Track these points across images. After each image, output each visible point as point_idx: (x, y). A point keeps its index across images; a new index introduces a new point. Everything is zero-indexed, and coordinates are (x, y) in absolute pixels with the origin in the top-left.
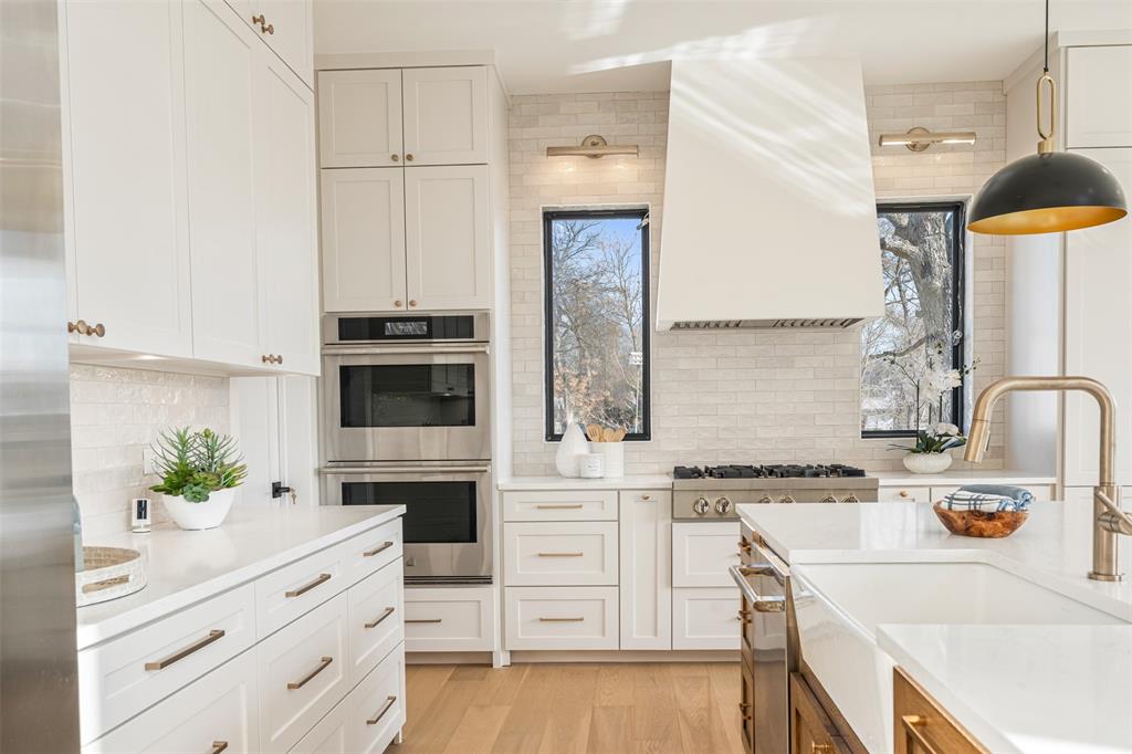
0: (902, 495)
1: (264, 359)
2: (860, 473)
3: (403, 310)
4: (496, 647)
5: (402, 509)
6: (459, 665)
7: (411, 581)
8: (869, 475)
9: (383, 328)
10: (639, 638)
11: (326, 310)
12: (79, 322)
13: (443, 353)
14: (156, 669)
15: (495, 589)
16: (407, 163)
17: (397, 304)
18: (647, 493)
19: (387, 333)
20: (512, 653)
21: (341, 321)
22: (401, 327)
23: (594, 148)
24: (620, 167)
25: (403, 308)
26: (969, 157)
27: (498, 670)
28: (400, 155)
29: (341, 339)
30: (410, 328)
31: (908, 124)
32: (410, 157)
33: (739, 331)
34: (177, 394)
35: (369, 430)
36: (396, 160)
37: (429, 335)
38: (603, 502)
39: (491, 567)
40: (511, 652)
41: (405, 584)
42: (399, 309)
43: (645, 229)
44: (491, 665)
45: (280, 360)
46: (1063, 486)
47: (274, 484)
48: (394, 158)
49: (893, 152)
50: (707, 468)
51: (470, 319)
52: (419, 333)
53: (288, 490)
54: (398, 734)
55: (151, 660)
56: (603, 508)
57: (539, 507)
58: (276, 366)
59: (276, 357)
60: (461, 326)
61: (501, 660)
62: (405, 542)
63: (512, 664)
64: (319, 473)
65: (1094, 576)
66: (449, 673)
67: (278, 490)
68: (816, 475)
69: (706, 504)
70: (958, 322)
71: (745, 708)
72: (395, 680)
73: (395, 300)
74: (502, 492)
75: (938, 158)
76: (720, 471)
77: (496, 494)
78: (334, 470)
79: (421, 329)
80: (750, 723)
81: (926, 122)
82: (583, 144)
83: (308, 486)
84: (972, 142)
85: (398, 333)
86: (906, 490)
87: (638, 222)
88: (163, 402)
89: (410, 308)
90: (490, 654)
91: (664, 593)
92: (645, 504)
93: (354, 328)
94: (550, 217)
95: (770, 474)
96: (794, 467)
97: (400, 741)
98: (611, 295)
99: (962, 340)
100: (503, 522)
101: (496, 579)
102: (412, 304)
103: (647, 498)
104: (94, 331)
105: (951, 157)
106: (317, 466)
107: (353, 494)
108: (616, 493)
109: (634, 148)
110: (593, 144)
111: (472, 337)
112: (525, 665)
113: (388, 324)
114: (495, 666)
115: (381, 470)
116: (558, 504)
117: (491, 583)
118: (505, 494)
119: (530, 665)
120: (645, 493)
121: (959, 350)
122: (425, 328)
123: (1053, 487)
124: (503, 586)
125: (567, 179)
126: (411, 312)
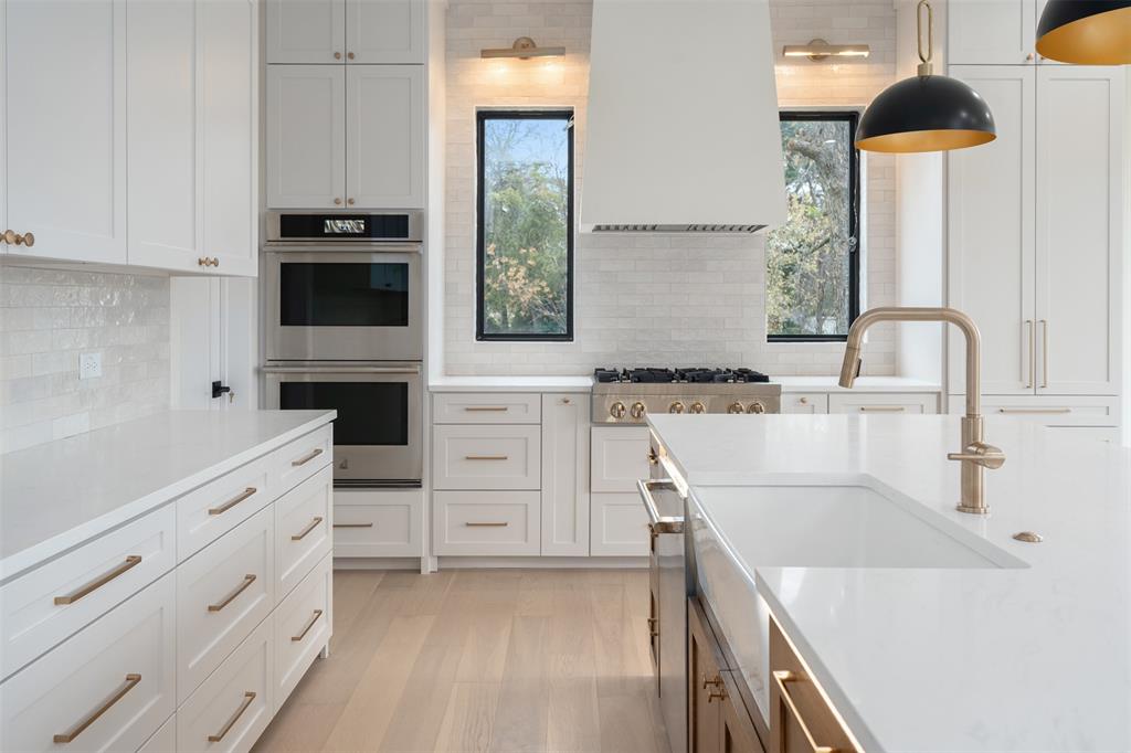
0: (803, 401)
1: (200, 263)
2: (765, 379)
3: (342, 208)
4: (424, 553)
5: (333, 414)
6: (389, 572)
7: (339, 484)
8: (773, 381)
9: (323, 225)
10: (559, 544)
11: (270, 206)
12: (8, 231)
13: (381, 252)
14: (65, 603)
15: (422, 495)
16: (349, 61)
17: (337, 202)
19: (326, 231)
21: (283, 217)
22: (340, 225)
23: (525, 49)
24: (547, 68)
25: (342, 206)
26: (863, 68)
27: (426, 576)
28: (343, 54)
29: (282, 236)
30: (349, 225)
31: (812, 34)
32: (351, 56)
33: (655, 233)
34: (116, 295)
35: (309, 329)
36: (338, 58)
37: (367, 233)
38: (527, 405)
39: (421, 470)
40: (439, 557)
41: (334, 487)
42: (339, 206)
43: (571, 131)
44: (419, 571)
45: (216, 263)
46: (947, 395)
47: (214, 384)
48: (337, 55)
49: (798, 60)
50: (625, 371)
51: (405, 219)
52: (357, 231)
53: (227, 389)
54: (324, 649)
55: (61, 594)
56: (527, 411)
57: (468, 410)
58: (212, 269)
59: (212, 260)
60: (394, 226)
61: (429, 566)
63: (440, 570)
64: (259, 372)
65: (962, 508)
66: (380, 579)
67: (218, 389)
68: (725, 380)
69: (623, 408)
70: (854, 229)
71: (653, 623)
72: (322, 592)
73: (333, 198)
74: (432, 394)
75: (836, 68)
76: (637, 374)
77: (427, 396)
78: (273, 369)
79: (359, 228)
80: (657, 638)
81: (825, 34)
82: (514, 47)
83: (247, 388)
84: (866, 54)
85: (337, 231)
86: (807, 397)
87: (564, 123)
88: (102, 303)
89: (349, 206)
90: (418, 560)
91: (583, 497)
92: (565, 408)
93: (298, 225)
94: (483, 116)
95: (683, 378)
96: (705, 370)
97: (327, 655)
98: (548, 185)
99: (858, 246)
100: (433, 424)
101: (426, 483)
102: (351, 202)
103: (566, 402)
104: (23, 240)
105: (847, 68)
106: (256, 365)
107: (294, 396)
108: (539, 395)
109: (559, 51)
110: (524, 47)
111: (407, 236)
112: (451, 570)
113: (328, 222)
114: (423, 572)
115: (319, 369)
116: (485, 406)
117: (420, 486)
118: (436, 396)
119: (457, 571)
120: (566, 397)
121: (854, 257)
122: (362, 226)
123: (939, 394)
124: (432, 491)
125: (500, 81)
126: (350, 209)
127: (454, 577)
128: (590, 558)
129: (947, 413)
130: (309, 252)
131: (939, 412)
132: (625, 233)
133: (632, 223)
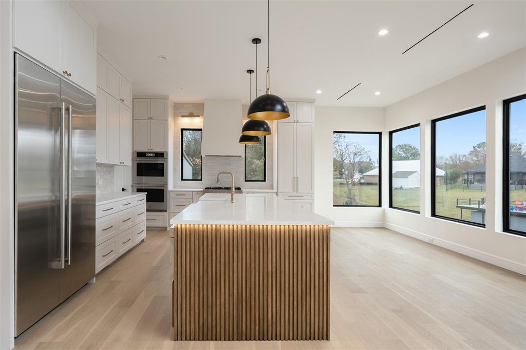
1: (120, 163)
3: (150, 151)
5: (146, 193)
7: (148, 211)
11: (134, 150)
13: (159, 161)
15: (167, 213)
19: (146, 156)
21: (137, 153)
23: (191, 115)
24: (196, 120)
27: (168, 231)
29: (137, 157)
30: (151, 155)
32: (152, 118)
33: (220, 157)
34: (105, 169)
35: (144, 177)
36: (149, 118)
38: (189, 194)
39: (167, 208)
43: (202, 133)
44: (166, 230)
47: (122, 188)
51: (163, 153)
53: (125, 190)
54: (144, 238)
57: (177, 195)
59: (123, 162)
60: (161, 155)
64: (132, 186)
67: (123, 190)
72: (144, 227)
73: (148, 149)
74: (169, 192)
78: (135, 186)
82: (189, 115)
83: (129, 189)
85: (149, 156)
87: (200, 132)
90: (166, 227)
92: (197, 195)
93: (140, 155)
94: (182, 130)
97: (145, 240)
99: (266, 160)
100: (169, 198)
101: (168, 211)
103: (198, 193)
106: (131, 184)
107: (139, 190)
108: (192, 192)
109: (199, 116)
111: (164, 157)
113: (147, 154)
115: (146, 186)
116: (181, 194)
117: (166, 211)
121: (265, 163)
122: (154, 155)
123: (276, 193)
125: (186, 122)
126: (152, 151)
130: (143, 160)
132: (213, 157)
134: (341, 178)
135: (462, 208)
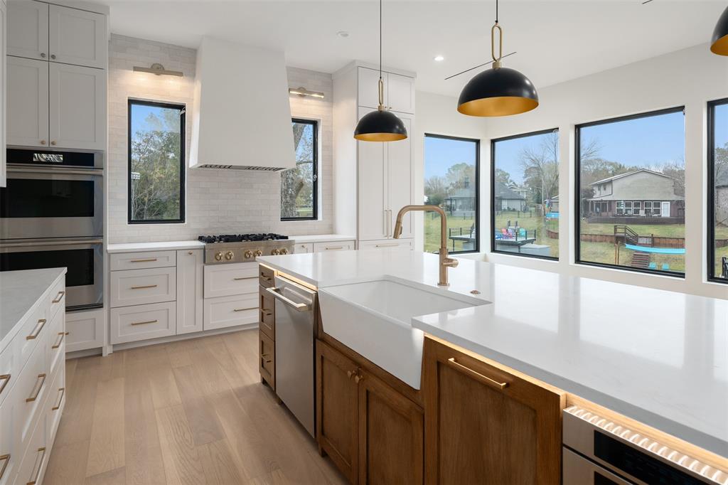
0: (303, 246)
2: (287, 238)
3: (46, 146)
4: (105, 344)
5: (65, 270)
6: (79, 358)
8: (290, 238)
9: (32, 156)
10: (186, 327)
13: (79, 174)
15: (104, 311)
16: (51, 59)
17: (42, 143)
18: (191, 251)
19: (34, 160)
20: (114, 345)
22: (45, 157)
23: (158, 70)
24: (171, 82)
26: (320, 103)
27: (106, 357)
28: (46, 53)
30: (52, 157)
31: (299, 85)
32: (53, 57)
36: (44, 57)
38: (167, 257)
39: (102, 299)
41: (66, 311)
42: (44, 146)
43: (183, 117)
44: (101, 355)
48: (43, 55)
49: (294, 95)
51: (91, 155)
52: (57, 161)
56: (168, 260)
57: (132, 262)
60: (85, 159)
61: (107, 351)
62: (66, 286)
63: (114, 352)
66: (76, 363)
69: (222, 255)
70: (315, 172)
73: (40, 140)
74: (109, 254)
75: (309, 101)
77: (106, 256)
79: (59, 159)
81: (304, 86)
82: (152, 67)
84: (322, 97)
85: (42, 160)
86: (305, 245)
87: (177, 112)
89: (51, 146)
90: (101, 348)
91: (199, 301)
92: (190, 257)
94: (131, 102)
99: (317, 179)
100: (110, 271)
101: (106, 305)
102: (53, 143)
103: (191, 254)
108: (174, 252)
109: (180, 74)
110: (158, 68)
111: (93, 165)
112: (122, 351)
113: (36, 155)
114: (104, 355)
115: (30, 244)
116: (143, 259)
117: (102, 307)
118: (112, 255)
119: (125, 351)
120: (190, 251)
121: (315, 183)
122: (62, 159)
123: (355, 241)
124: (110, 308)
125: (142, 84)
126: (53, 148)
127: (125, 354)
128: (204, 332)
129: (358, 249)
131: (355, 249)
132: (211, 169)
133: (220, 164)
134: (306, 207)
135: (454, 239)
